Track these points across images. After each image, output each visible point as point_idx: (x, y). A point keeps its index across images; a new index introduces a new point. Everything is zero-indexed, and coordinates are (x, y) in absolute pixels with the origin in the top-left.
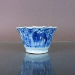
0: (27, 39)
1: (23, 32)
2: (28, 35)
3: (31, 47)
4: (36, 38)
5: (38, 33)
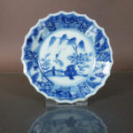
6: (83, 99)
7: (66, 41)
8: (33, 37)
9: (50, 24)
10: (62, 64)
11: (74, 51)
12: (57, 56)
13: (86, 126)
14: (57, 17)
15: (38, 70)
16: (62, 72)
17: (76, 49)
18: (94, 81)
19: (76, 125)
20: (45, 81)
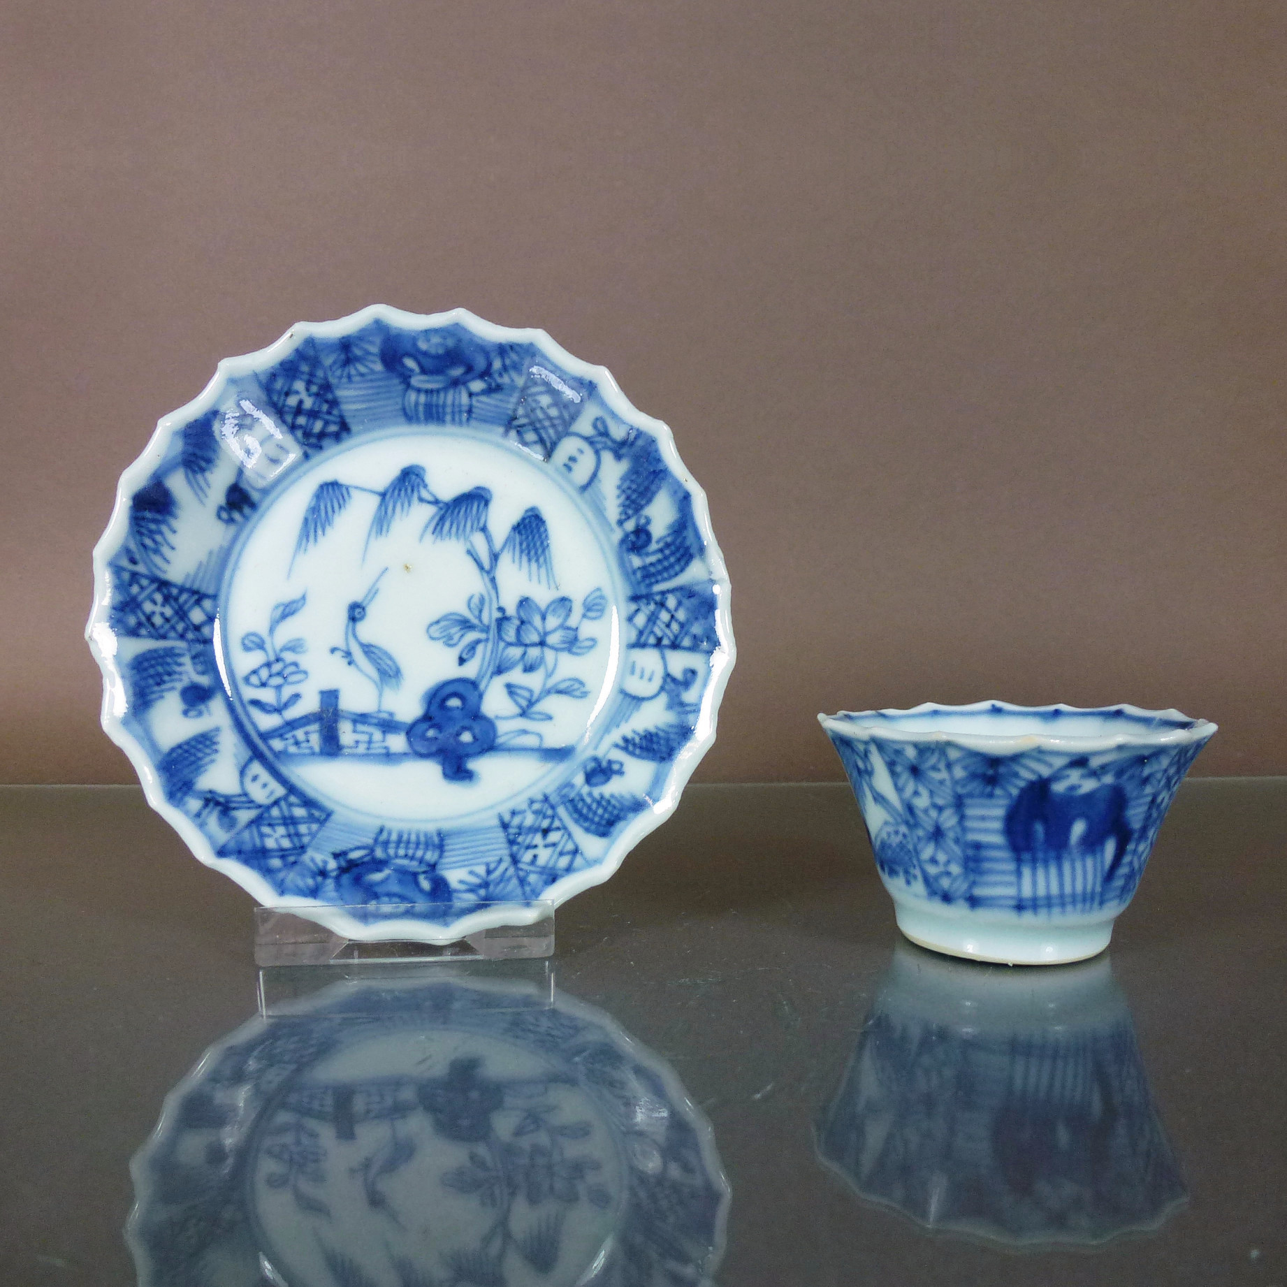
0: (937, 834)
1: (915, 771)
2: (959, 803)
3: (974, 902)
4: (1039, 829)
5: (1059, 788)
6: (528, 916)
7: (421, 514)
8: (177, 484)
9: (301, 394)
10: (388, 673)
11: (475, 584)
12: (356, 613)
13: (581, 1131)
14: (346, 347)
15: (216, 716)
16: (388, 726)
17: (488, 569)
18: (613, 788)
19: (504, 1125)
20: (263, 789)
